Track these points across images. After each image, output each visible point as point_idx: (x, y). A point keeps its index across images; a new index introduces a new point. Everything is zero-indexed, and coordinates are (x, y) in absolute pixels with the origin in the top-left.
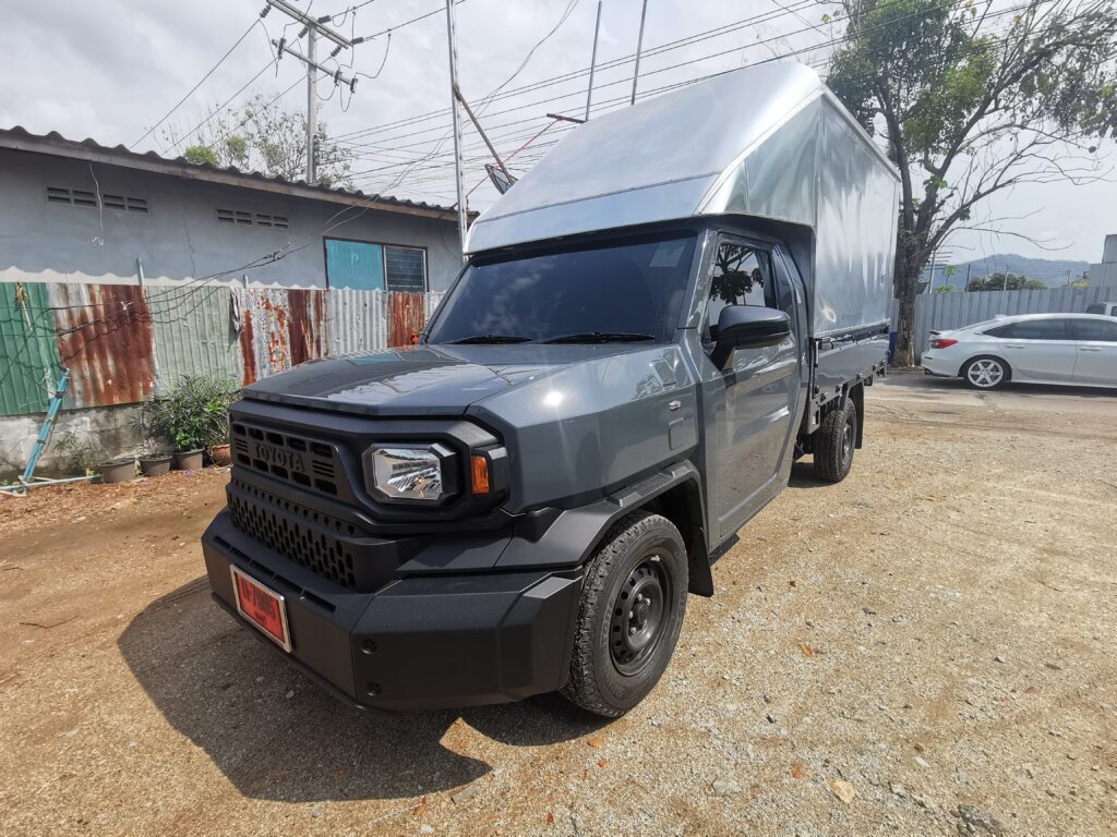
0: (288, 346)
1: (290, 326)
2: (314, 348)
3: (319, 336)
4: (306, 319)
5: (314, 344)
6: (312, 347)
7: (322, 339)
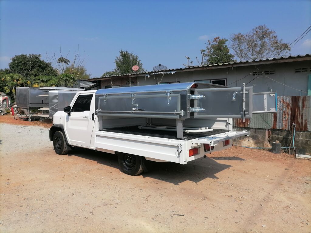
0: (290, 116)
1: (291, 109)
2: (300, 118)
3: (303, 114)
4: (298, 107)
5: (301, 116)
6: (299, 117)
7: (304, 115)
